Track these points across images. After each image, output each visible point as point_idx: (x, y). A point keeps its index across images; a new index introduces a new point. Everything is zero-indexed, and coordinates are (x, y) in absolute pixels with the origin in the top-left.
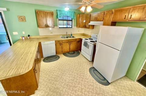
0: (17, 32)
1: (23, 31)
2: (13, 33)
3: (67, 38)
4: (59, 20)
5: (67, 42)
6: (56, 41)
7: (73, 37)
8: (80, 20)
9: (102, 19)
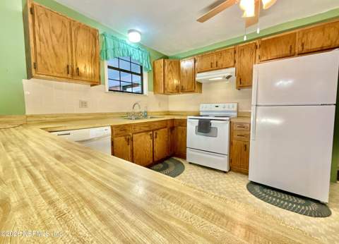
4: (110, 68)
5: (147, 132)
8: (166, 73)
9: (233, 66)
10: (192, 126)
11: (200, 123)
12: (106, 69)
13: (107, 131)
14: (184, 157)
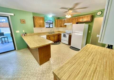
0: (19, 31)
1: (23, 30)
2: (16, 31)
3: (51, 33)
4: (46, 23)
5: (53, 36)
6: (47, 35)
7: (55, 33)
8: (58, 23)
9: (72, 22)
10: (62, 35)
11: (64, 35)
12: (45, 23)
13: (46, 36)
14: (61, 41)
